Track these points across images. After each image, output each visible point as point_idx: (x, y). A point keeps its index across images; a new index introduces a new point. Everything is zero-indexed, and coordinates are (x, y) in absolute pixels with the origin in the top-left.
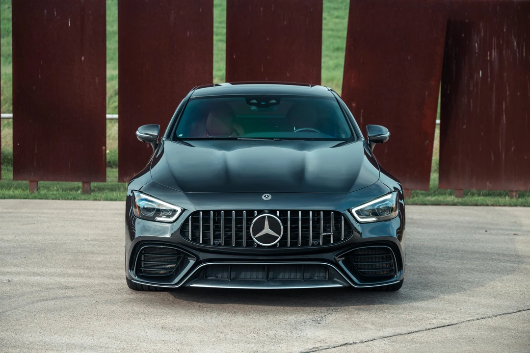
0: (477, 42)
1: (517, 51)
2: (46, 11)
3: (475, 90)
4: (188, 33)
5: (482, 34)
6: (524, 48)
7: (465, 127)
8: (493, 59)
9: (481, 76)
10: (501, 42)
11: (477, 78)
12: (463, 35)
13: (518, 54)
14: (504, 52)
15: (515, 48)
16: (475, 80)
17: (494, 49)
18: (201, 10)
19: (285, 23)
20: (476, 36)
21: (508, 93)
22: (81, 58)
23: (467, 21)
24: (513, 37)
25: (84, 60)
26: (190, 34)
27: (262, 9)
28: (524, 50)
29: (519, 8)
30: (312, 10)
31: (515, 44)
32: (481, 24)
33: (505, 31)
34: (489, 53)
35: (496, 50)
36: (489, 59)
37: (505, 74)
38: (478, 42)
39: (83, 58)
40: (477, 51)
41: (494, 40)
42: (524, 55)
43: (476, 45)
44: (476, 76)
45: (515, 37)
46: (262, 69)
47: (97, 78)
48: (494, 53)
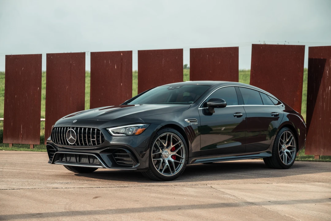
0: (328, 70)
2: (105, 61)
3: (327, 97)
7: (320, 119)
9: (330, 89)
12: (320, 66)
16: (327, 92)
18: (177, 58)
19: (219, 63)
20: (327, 67)
22: (121, 84)
23: (322, 58)
25: (122, 85)
26: (172, 70)
27: (207, 56)
30: (233, 55)
39: (122, 84)
40: (328, 75)
43: (327, 72)
44: (327, 89)
47: (128, 94)
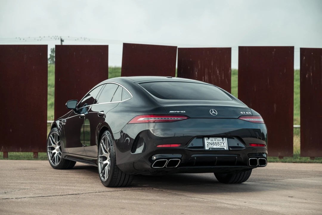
1: (219, 76)
4: (34, 67)
5: (199, 67)
6: (223, 74)
10: (210, 71)
12: (189, 68)
13: (219, 78)
14: (212, 77)
15: (218, 74)
17: (206, 75)
18: (41, 54)
19: (88, 61)
20: (196, 69)
23: (191, 60)
24: (217, 68)
27: (75, 53)
28: (223, 76)
29: (220, 52)
30: (102, 53)
31: (218, 72)
32: (199, 61)
33: (212, 65)
34: (203, 78)
35: (207, 76)
36: (203, 80)
38: (197, 71)
40: (197, 76)
41: (206, 70)
42: (223, 78)
43: (196, 73)
45: (218, 69)
46: (75, 87)
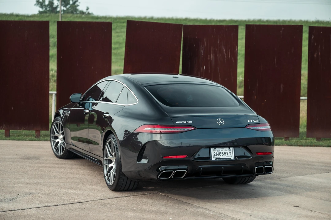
1: (225, 54)
5: (205, 45)
6: (229, 53)
8: (211, 59)
9: (204, 69)
10: (216, 50)
11: (202, 70)
12: (194, 45)
13: (226, 57)
14: (218, 55)
15: (224, 53)
16: (201, 71)
17: (212, 54)
20: (202, 46)
21: (220, 79)
23: (197, 37)
24: (223, 47)
27: (77, 30)
29: (226, 29)
31: (224, 50)
32: (205, 39)
33: (218, 43)
34: (209, 56)
36: (209, 59)
37: (218, 68)
38: (203, 49)
40: (202, 55)
41: (212, 48)
42: (229, 57)
43: (202, 51)
44: (201, 69)
48: (212, 56)
